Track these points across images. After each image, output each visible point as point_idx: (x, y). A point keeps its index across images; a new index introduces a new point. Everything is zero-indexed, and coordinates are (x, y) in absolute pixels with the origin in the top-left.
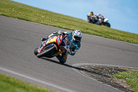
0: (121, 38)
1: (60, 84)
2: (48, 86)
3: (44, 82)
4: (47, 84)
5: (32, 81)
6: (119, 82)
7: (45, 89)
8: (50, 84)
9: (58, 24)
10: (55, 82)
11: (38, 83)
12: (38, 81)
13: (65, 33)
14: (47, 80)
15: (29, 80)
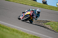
0: (48, 8)
1: (22, 27)
2: (17, 28)
3: (16, 27)
4: (17, 27)
5: (11, 26)
6: (47, 26)
7: (16, 29)
8: (18, 27)
9: (22, 3)
10: (20, 27)
11: (13, 27)
12: (13, 26)
13: (33, 10)
14: (17, 26)
15: (9, 25)
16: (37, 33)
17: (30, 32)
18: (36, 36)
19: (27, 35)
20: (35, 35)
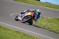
0: (31, 3)
16: (20, 28)
17: (13, 27)
18: (19, 31)
19: (10, 30)
20: (17, 31)
